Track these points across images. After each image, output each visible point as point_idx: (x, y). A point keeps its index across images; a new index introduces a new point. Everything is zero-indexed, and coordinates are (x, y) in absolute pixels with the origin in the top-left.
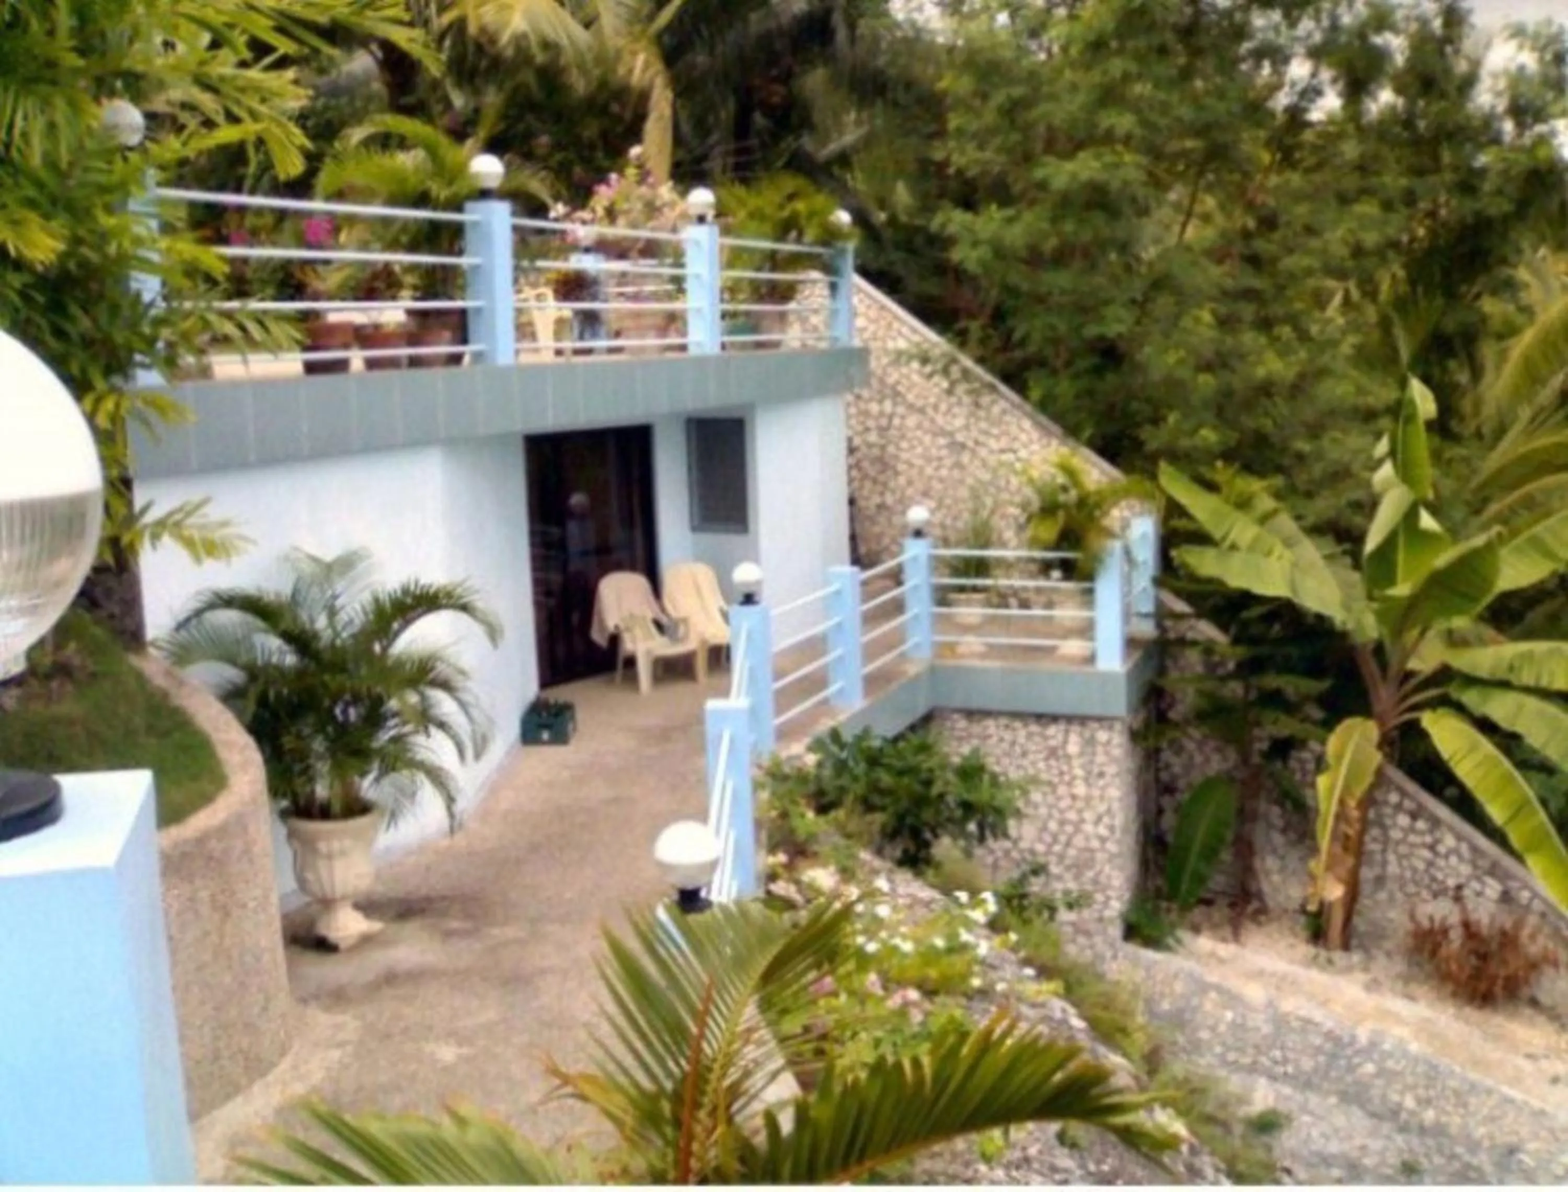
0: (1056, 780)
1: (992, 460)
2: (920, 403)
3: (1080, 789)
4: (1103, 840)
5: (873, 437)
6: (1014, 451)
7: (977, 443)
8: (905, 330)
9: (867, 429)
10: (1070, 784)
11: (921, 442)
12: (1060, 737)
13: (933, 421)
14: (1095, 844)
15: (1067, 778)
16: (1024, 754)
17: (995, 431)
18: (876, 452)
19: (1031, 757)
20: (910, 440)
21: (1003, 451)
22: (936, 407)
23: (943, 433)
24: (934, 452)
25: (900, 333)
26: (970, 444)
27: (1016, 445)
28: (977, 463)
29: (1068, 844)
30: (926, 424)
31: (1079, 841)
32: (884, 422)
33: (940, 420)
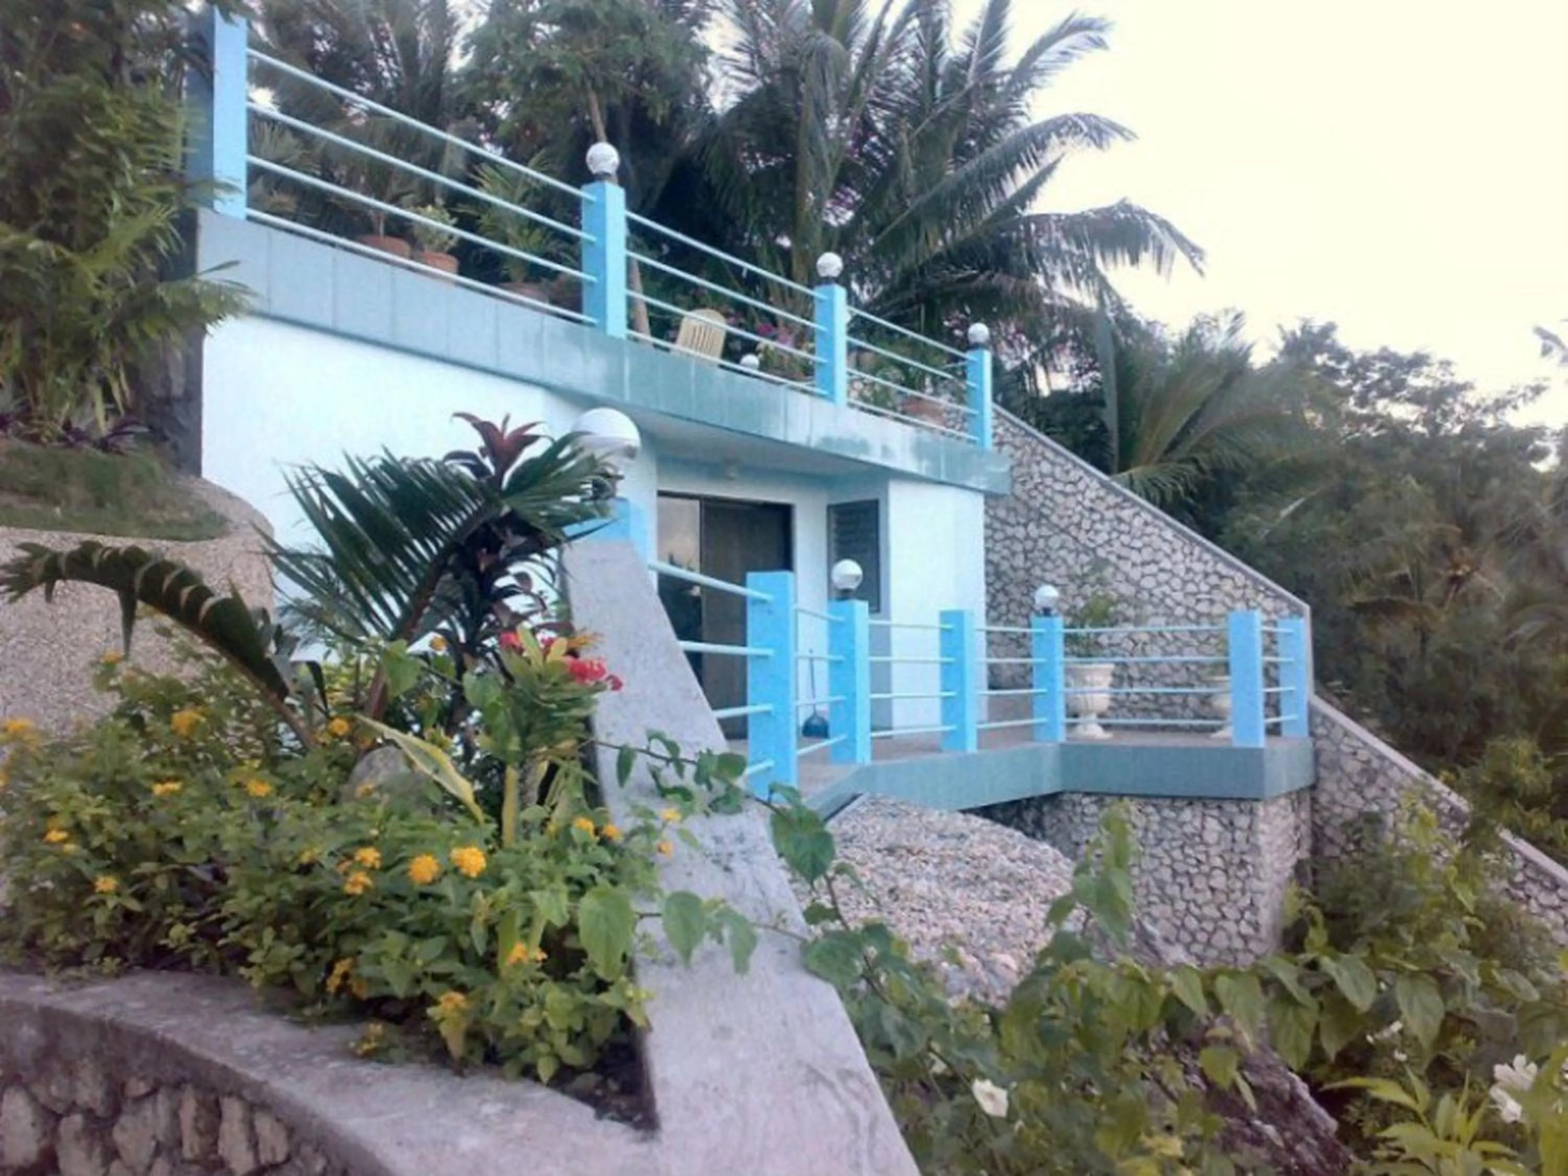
0: (1193, 871)
1: (1135, 574)
2: (1063, 523)
3: (1219, 880)
4: (1245, 938)
5: (1019, 561)
6: (1156, 562)
7: (1119, 557)
8: (1049, 454)
9: (1014, 554)
10: (1208, 876)
11: (1065, 561)
12: (1197, 823)
13: (1076, 539)
14: (1238, 943)
15: (1205, 868)
16: (1160, 841)
17: (1138, 544)
18: (1022, 574)
19: (1166, 845)
20: (1053, 562)
21: (1144, 564)
22: (1079, 525)
23: (1087, 550)
24: (1078, 571)
25: (1045, 458)
26: (1113, 558)
27: (1159, 556)
28: (1120, 577)
29: (1208, 944)
30: (1071, 544)
31: (1220, 940)
32: (1029, 545)
33: (1082, 537)
